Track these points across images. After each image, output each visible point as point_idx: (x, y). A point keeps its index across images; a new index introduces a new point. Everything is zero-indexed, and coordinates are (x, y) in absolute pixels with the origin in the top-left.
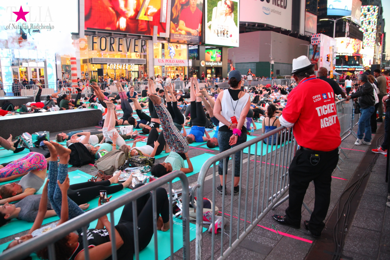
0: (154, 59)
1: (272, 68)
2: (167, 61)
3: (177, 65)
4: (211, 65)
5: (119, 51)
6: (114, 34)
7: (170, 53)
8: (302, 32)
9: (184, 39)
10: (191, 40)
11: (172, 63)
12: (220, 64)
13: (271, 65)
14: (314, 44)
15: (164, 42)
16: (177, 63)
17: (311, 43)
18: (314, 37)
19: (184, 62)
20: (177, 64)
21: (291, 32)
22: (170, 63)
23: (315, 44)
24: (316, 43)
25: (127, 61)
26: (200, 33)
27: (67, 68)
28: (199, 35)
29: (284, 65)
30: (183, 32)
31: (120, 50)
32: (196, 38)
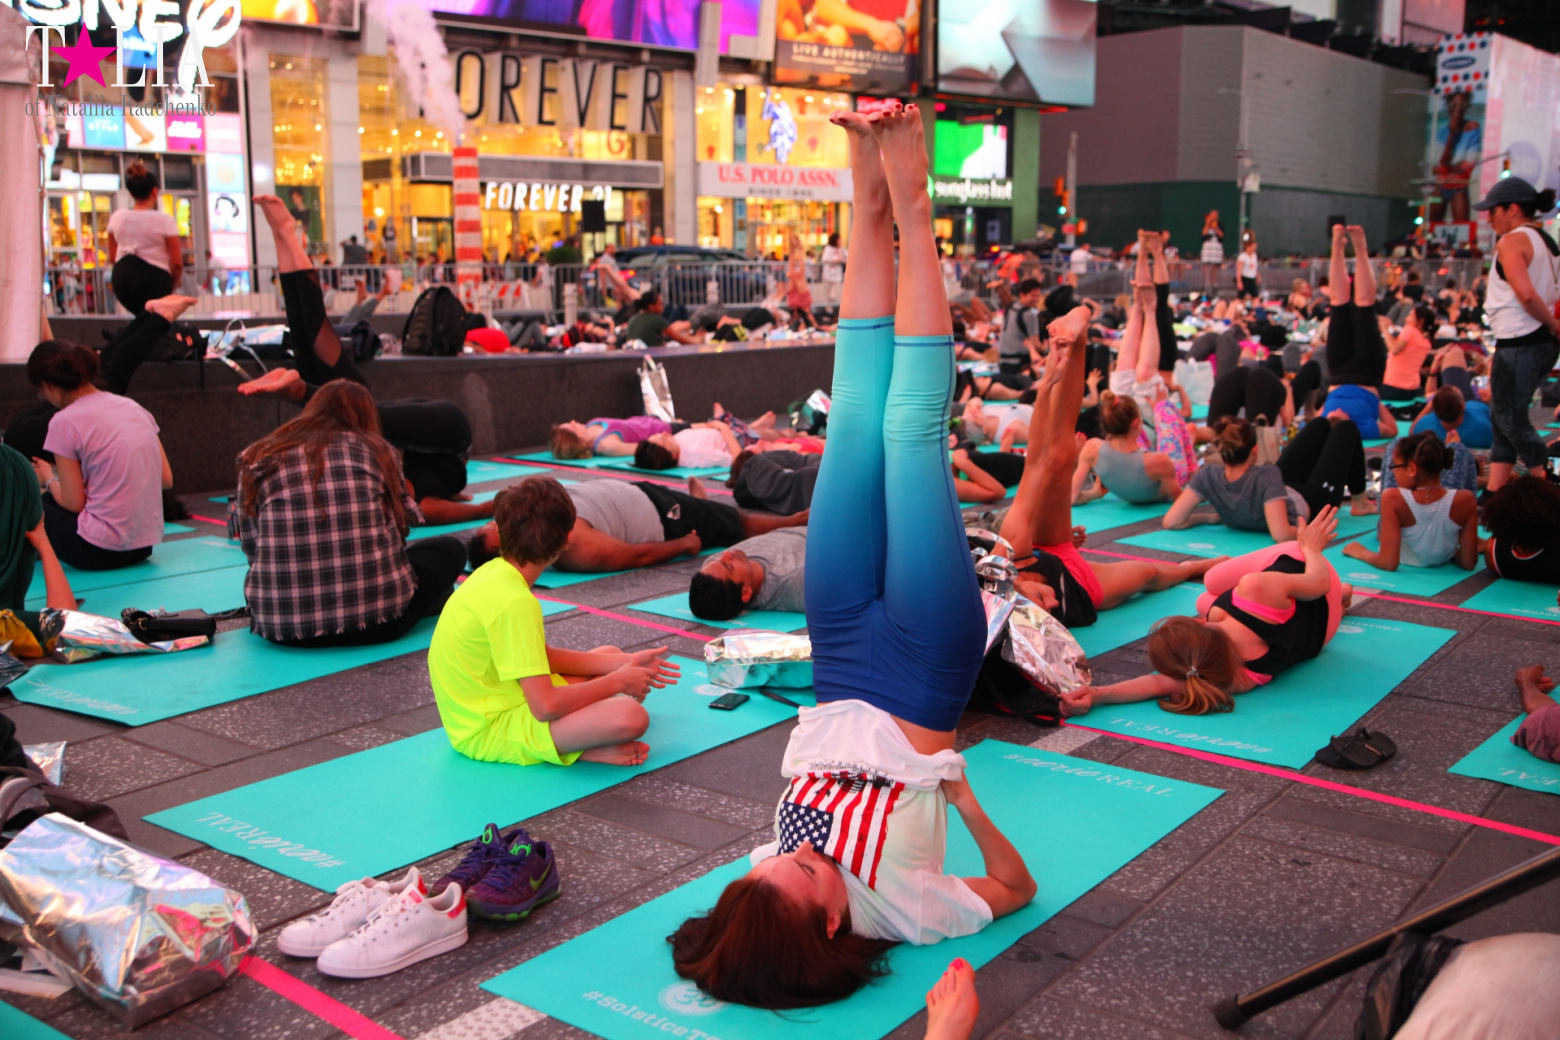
0: (696, 165)
1: (1248, 214)
2: (757, 173)
3: (803, 193)
4: (958, 199)
5: (541, 121)
6: (522, 38)
7: (772, 137)
8: (1389, 28)
9: (839, 69)
10: (871, 72)
11: (783, 188)
12: (1004, 192)
13: (1243, 200)
14: (1452, 86)
15: (745, 80)
16: (802, 187)
17: (1440, 85)
18: (1456, 54)
19: (837, 180)
20: (806, 188)
21: (1338, 30)
22: (771, 186)
23: (1458, 91)
24: (1463, 85)
25: (579, 171)
26: (912, 37)
27: (298, 200)
28: (906, 49)
29: (1303, 196)
30: (836, 35)
31: (547, 117)
32: (893, 64)
